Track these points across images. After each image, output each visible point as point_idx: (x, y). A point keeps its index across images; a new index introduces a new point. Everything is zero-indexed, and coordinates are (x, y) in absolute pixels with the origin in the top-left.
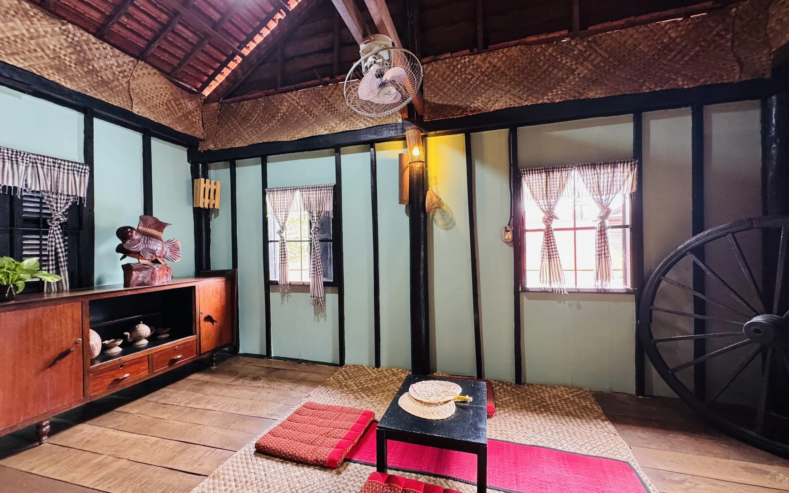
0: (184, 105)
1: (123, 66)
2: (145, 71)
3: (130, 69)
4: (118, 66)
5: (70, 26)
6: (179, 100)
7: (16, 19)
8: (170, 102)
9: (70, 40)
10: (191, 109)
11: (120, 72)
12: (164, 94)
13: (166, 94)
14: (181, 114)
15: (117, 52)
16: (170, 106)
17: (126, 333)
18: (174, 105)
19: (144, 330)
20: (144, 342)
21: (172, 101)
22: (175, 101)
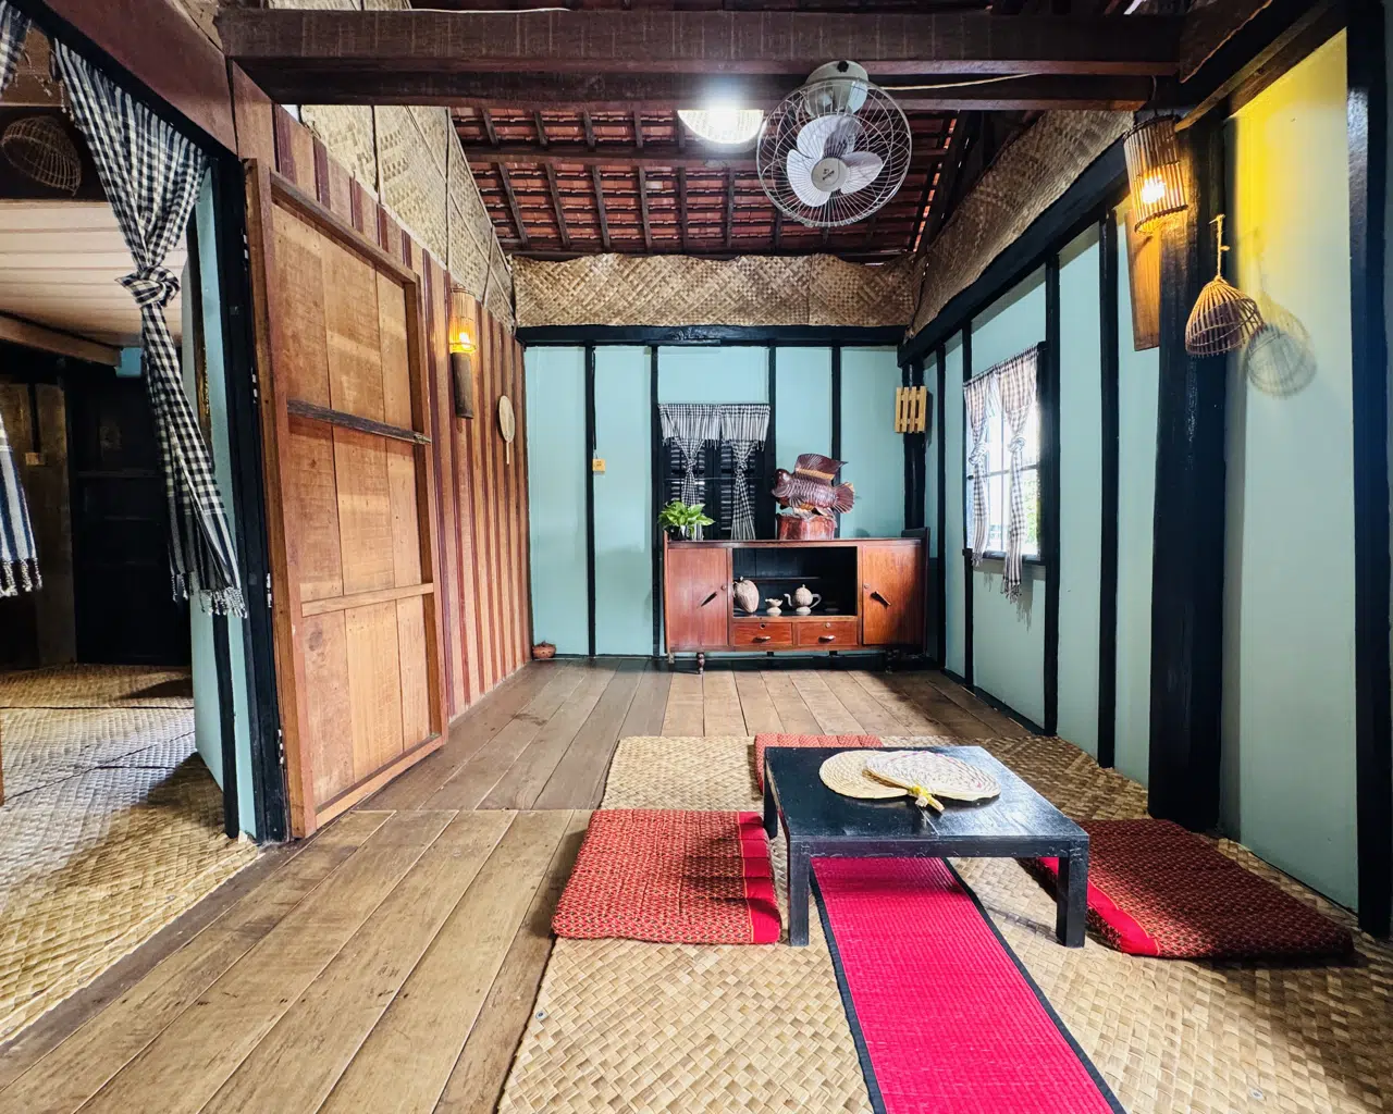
0: (882, 284)
1: (799, 272)
2: (824, 264)
3: (807, 272)
4: (795, 274)
5: (744, 259)
6: (873, 281)
7: (709, 279)
8: (862, 288)
9: (748, 273)
10: (894, 284)
11: (797, 282)
12: (851, 282)
13: (854, 280)
14: (880, 299)
15: (787, 259)
16: (862, 295)
17: (787, 595)
18: (868, 290)
19: (805, 595)
20: (805, 610)
21: (865, 287)
22: (867, 284)
